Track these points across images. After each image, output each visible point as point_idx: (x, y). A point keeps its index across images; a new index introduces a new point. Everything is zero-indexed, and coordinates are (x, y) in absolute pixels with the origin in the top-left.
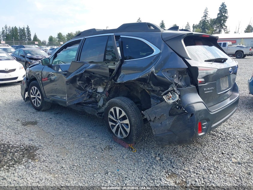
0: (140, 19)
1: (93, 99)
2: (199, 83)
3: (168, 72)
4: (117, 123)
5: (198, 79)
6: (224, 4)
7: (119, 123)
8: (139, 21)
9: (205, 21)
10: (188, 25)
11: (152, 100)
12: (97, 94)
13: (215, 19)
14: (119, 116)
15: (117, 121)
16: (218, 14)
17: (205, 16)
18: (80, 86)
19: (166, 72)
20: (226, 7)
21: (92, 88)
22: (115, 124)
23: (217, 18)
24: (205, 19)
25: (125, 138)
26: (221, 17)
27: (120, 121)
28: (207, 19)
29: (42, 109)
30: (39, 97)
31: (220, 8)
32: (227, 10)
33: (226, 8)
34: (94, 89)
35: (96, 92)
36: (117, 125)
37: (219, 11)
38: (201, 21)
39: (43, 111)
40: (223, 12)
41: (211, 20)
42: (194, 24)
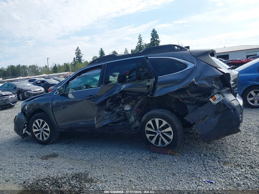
0: (78, 48)
1: (122, 118)
2: (231, 85)
3: (206, 80)
4: (157, 134)
5: (231, 82)
6: (154, 30)
7: (159, 133)
8: (78, 50)
9: (140, 46)
10: (126, 50)
11: (188, 106)
12: (126, 112)
13: (149, 44)
14: (159, 126)
15: (157, 132)
16: (151, 39)
17: (140, 42)
18: (109, 107)
19: (204, 80)
20: (156, 32)
21: (120, 108)
22: (154, 135)
23: (151, 43)
24: (141, 44)
25: (167, 146)
26: (153, 42)
27: (160, 131)
28: (142, 44)
29: (51, 142)
30: (46, 129)
31: (151, 33)
32: (158, 35)
33: (157, 34)
34: (121, 108)
35: (124, 111)
36: (157, 135)
37: (151, 37)
38: (137, 46)
39: (53, 143)
40: (155, 37)
41: (146, 45)
42: (132, 50)
